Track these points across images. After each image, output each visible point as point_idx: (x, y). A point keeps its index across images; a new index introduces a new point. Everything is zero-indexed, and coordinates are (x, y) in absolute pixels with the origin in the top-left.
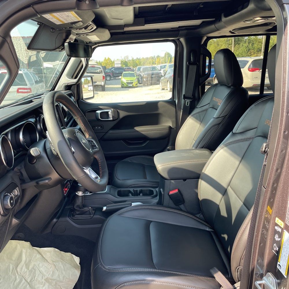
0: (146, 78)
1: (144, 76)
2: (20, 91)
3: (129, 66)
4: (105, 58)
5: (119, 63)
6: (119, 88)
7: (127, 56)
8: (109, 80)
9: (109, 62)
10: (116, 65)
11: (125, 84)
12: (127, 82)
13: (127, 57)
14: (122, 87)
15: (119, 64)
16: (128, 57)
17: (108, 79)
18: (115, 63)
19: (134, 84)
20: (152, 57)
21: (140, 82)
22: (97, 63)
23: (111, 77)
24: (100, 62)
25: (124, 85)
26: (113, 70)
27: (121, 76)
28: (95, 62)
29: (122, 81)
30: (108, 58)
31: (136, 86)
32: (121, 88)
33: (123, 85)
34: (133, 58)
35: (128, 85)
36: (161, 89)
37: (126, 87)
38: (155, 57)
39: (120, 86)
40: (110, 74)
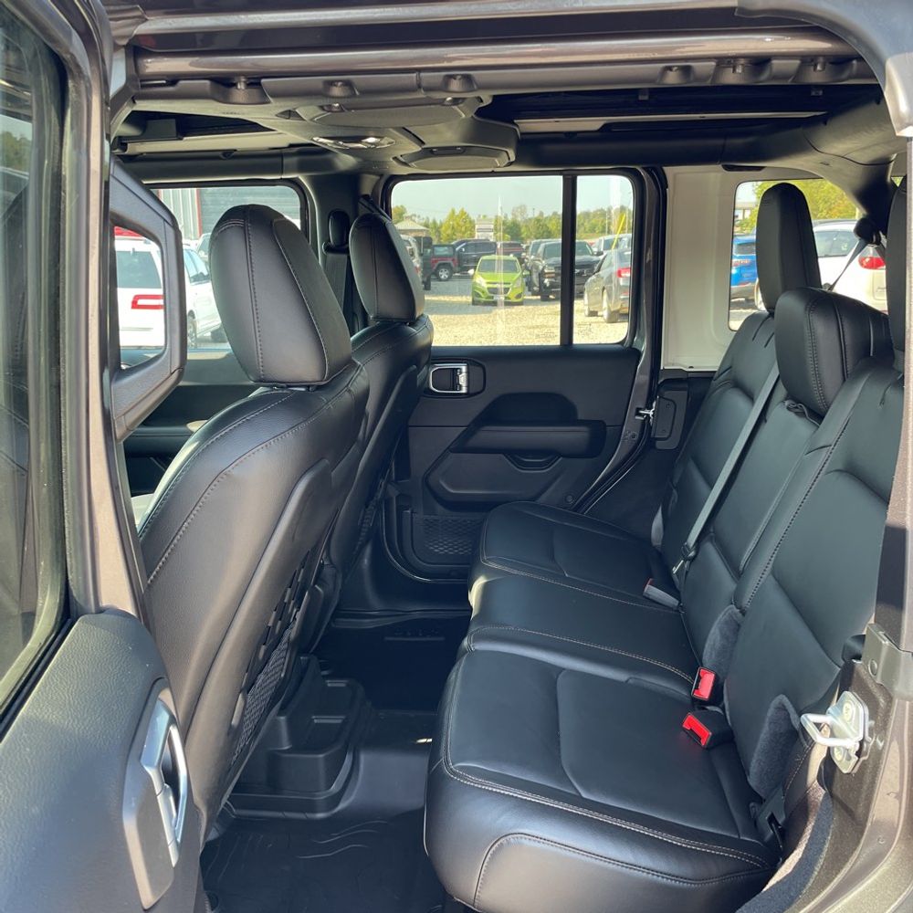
0: (552, 277)
1: (546, 271)
2: (140, 302)
3: (523, 236)
4: (453, 212)
5: (487, 226)
6: (466, 304)
7: (520, 207)
8: (446, 280)
9: (461, 223)
10: (480, 234)
11: (483, 292)
12: (488, 288)
13: (523, 209)
14: (474, 303)
15: (490, 230)
16: (525, 208)
17: (442, 277)
18: (477, 227)
19: (512, 295)
20: (602, 210)
21: (535, 288)
22: (427, 226)
23: (452, 271)
24: (434, 222)
25: (480, 296)
26: (461, 250)
27: (475, 268)
28: (421, 225)
29: (475, 283)
30: (462, 211)
31: (519, 300)
32: (471, 306)
33: (478, 295)
34: (541, 214)
35: (493, 297)
36: (587, 313)
37: (485, 302)
38: (612, 211)
39: (470, 299)
40: (449, 261)
